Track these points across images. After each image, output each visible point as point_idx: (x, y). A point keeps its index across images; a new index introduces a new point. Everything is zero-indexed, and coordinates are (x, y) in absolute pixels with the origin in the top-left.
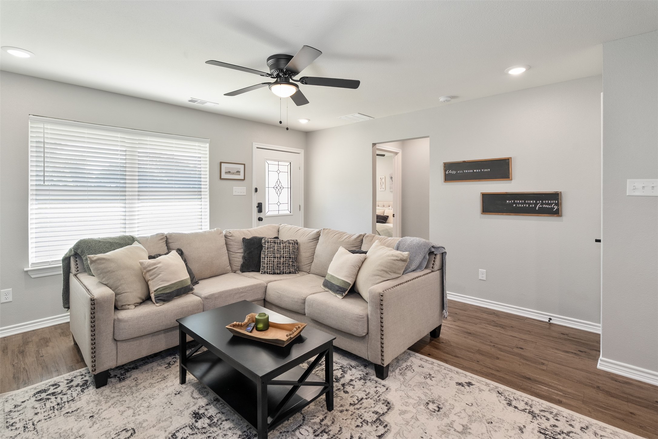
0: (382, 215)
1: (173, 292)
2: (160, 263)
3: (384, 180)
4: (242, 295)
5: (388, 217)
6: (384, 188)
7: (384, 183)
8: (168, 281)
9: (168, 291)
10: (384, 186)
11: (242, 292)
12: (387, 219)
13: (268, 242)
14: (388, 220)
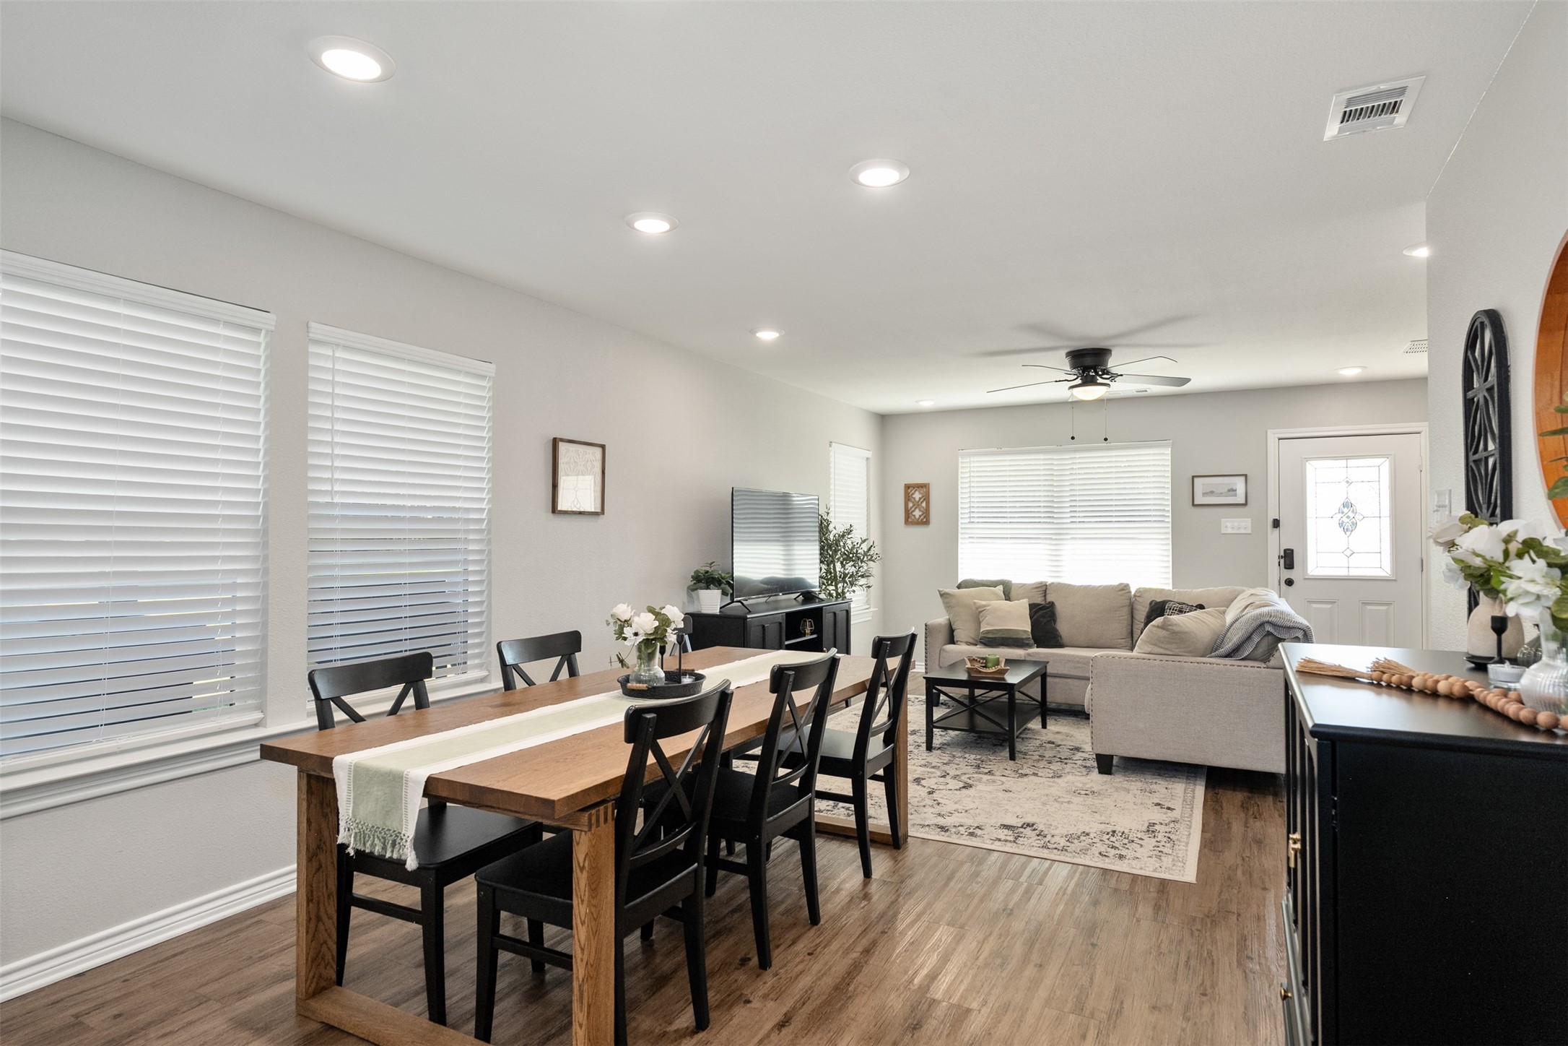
1: (995, 638)
2: (989, 605)
4: (1079, 665)
8: (992, 626)
9: (990, 636)
11: (1078, 662)
13: (1170, 609)
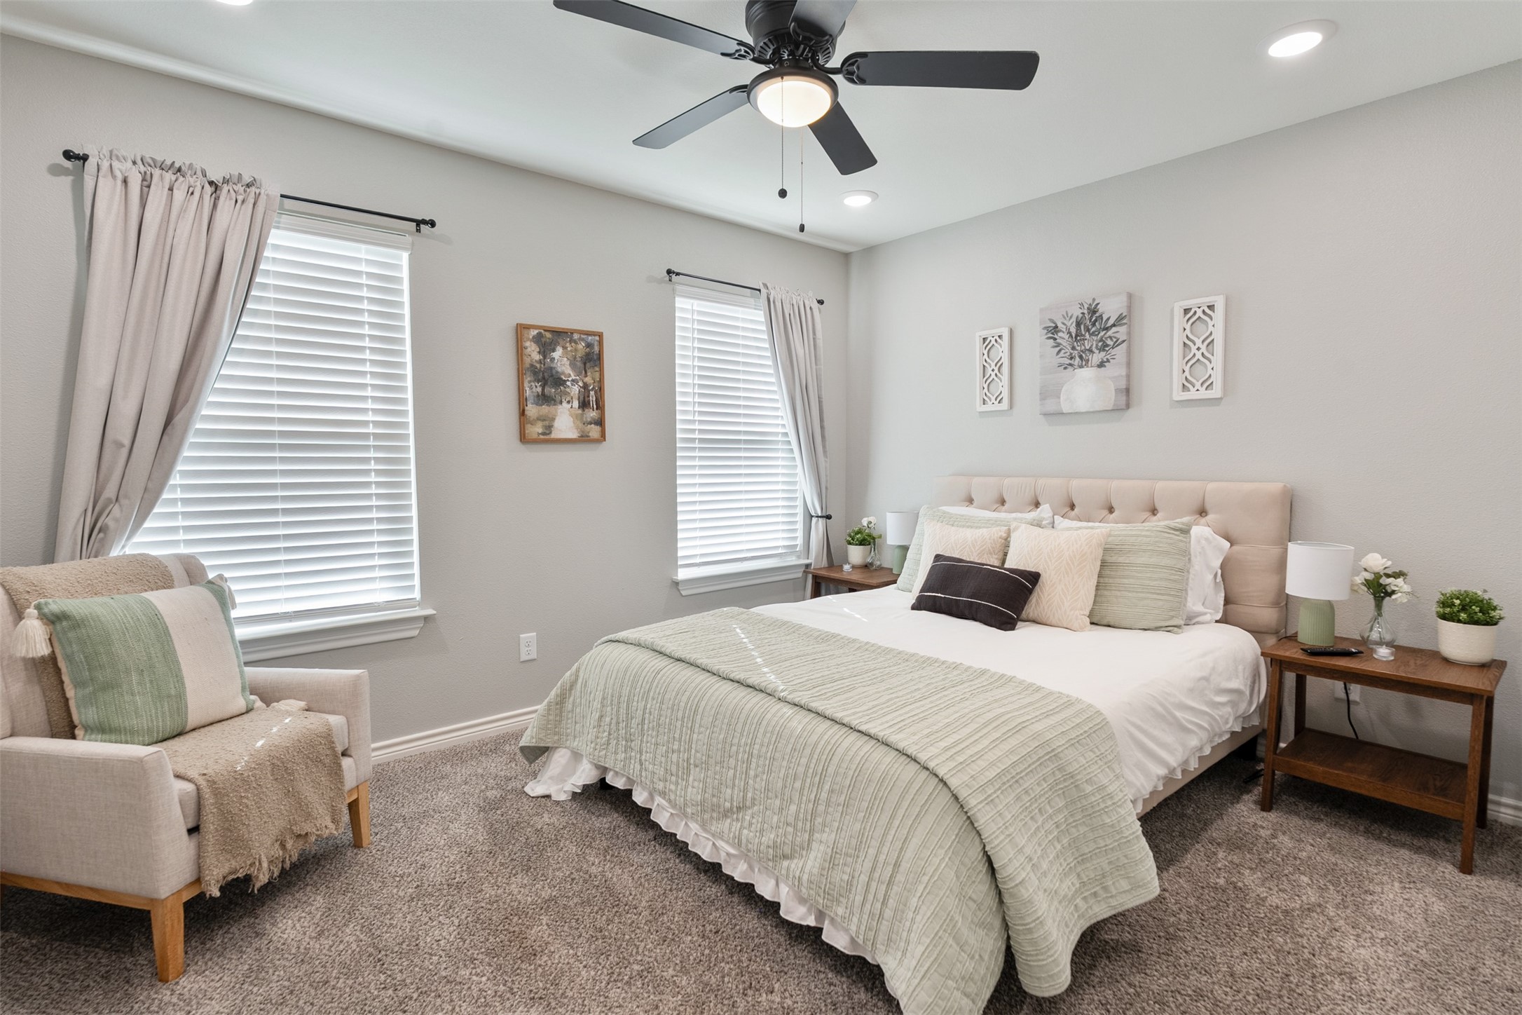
0: (992, 561)
3: (1002, 351)
5: (1034, 578)
6: (1005, 395)
7: (1005, 369)
10: (1002, 386)
12: (1030, 591)
14: (1033, 599)
